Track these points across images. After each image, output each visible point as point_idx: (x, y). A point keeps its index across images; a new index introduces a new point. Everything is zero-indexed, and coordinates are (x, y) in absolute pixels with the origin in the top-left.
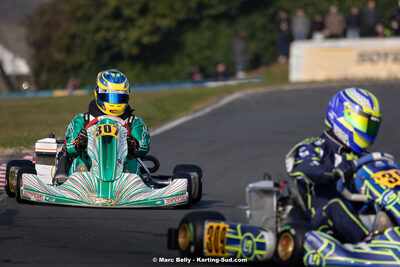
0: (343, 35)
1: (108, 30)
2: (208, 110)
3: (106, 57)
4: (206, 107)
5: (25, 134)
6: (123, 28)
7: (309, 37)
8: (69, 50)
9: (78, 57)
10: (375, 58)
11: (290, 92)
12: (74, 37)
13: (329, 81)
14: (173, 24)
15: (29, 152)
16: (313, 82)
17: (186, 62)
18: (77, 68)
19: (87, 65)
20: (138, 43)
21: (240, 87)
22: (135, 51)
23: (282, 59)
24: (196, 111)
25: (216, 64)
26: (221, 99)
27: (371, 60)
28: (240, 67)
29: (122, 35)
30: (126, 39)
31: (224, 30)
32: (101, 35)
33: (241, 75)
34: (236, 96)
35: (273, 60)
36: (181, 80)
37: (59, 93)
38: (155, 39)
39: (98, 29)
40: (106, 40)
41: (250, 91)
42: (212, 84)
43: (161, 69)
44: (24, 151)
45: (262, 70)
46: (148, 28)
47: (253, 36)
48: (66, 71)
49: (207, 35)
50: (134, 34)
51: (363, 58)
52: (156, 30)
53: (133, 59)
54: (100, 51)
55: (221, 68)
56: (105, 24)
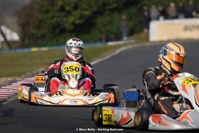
0: (176, 17)
1: (58, 17)
2: (109, 56)
3: (57, 31)
4: (108, 55)
5: (18, 70)
6: (65, 16)
8: (39, 28)
9: (43, 31)
10: (192, 28)
11: (150, 46)
12: (41, 21)
14: (91, 14)
15: (20, 79)
16: (161, 41)
17: (98, 32)
19: (48, 35)
20: (73, 24)
21: (125, 45)
22: (72, 27)
23: (145, 30)
24: (103, 57)
26: (115, 50)
27: (190, 30)
28: (125, 34)
29: (65, 19)
30: (67, 22)
31: (116, 15)
32: (55, 20)
33: (125, 38)
34: (123, 49)
35: (141, 31)
36: (95, 41)
37: (34, 49)
38: (82, 21)
39: (53, 17)
40: (57, 22)
41: (130, 46)
42: (111, 44)
43: (85, 36)
44: (17, 79)
45: (136, 36)
46: (78, 16)
47: (130, 19)
48: (37, 38)
49: (108, 18)
50: (71, 19)
51: (186, 28)
52: (82, 17)
53: (71, 32)
54: (54, 28)
56: (57, 14)
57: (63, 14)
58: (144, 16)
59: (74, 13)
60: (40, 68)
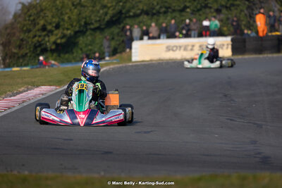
0: (159, 37)
1: (40, 36)
3: (39, 49)
6: (47, 35)
7: (141, 39)
8: (20, 47)
9: (24, 51)
10: (175, 49)
11: (132, 66)
12: (22, 40)
13: (151, 60)
14: (72, 33)
16: (143, 61)
17: (80, 52)
18: (24, 56)
19: (29, 55)
20: (55, 43)
21: (106, 65)
22: (53, 47)
23: (128, 50)
25: (95, 53)
27: (173, 50)
28: (107, 54)
29: (47, 39)
30: (49, 41)
31: (98, 35)
33: (107, 58)
35: (124, 51)
37: (15, 69)
38: (63, 40)
39: (35, 36)
40: (38, 41)
41: (112, 66)
43: (67, 56)
45: (118, 55)
46: (59, 35)
47: (113, 39)
48: (19, 58)
49: (89, 38)
50: (53, 39)
51: (169, 49)
52: (64, 36)
53: (52, 51)
54: (36, 47)
55: (97, 55)
56: (38, 33)
57: (44, 33)
58: (126, 35)
59: (56, 32)
60: (20, 88)
